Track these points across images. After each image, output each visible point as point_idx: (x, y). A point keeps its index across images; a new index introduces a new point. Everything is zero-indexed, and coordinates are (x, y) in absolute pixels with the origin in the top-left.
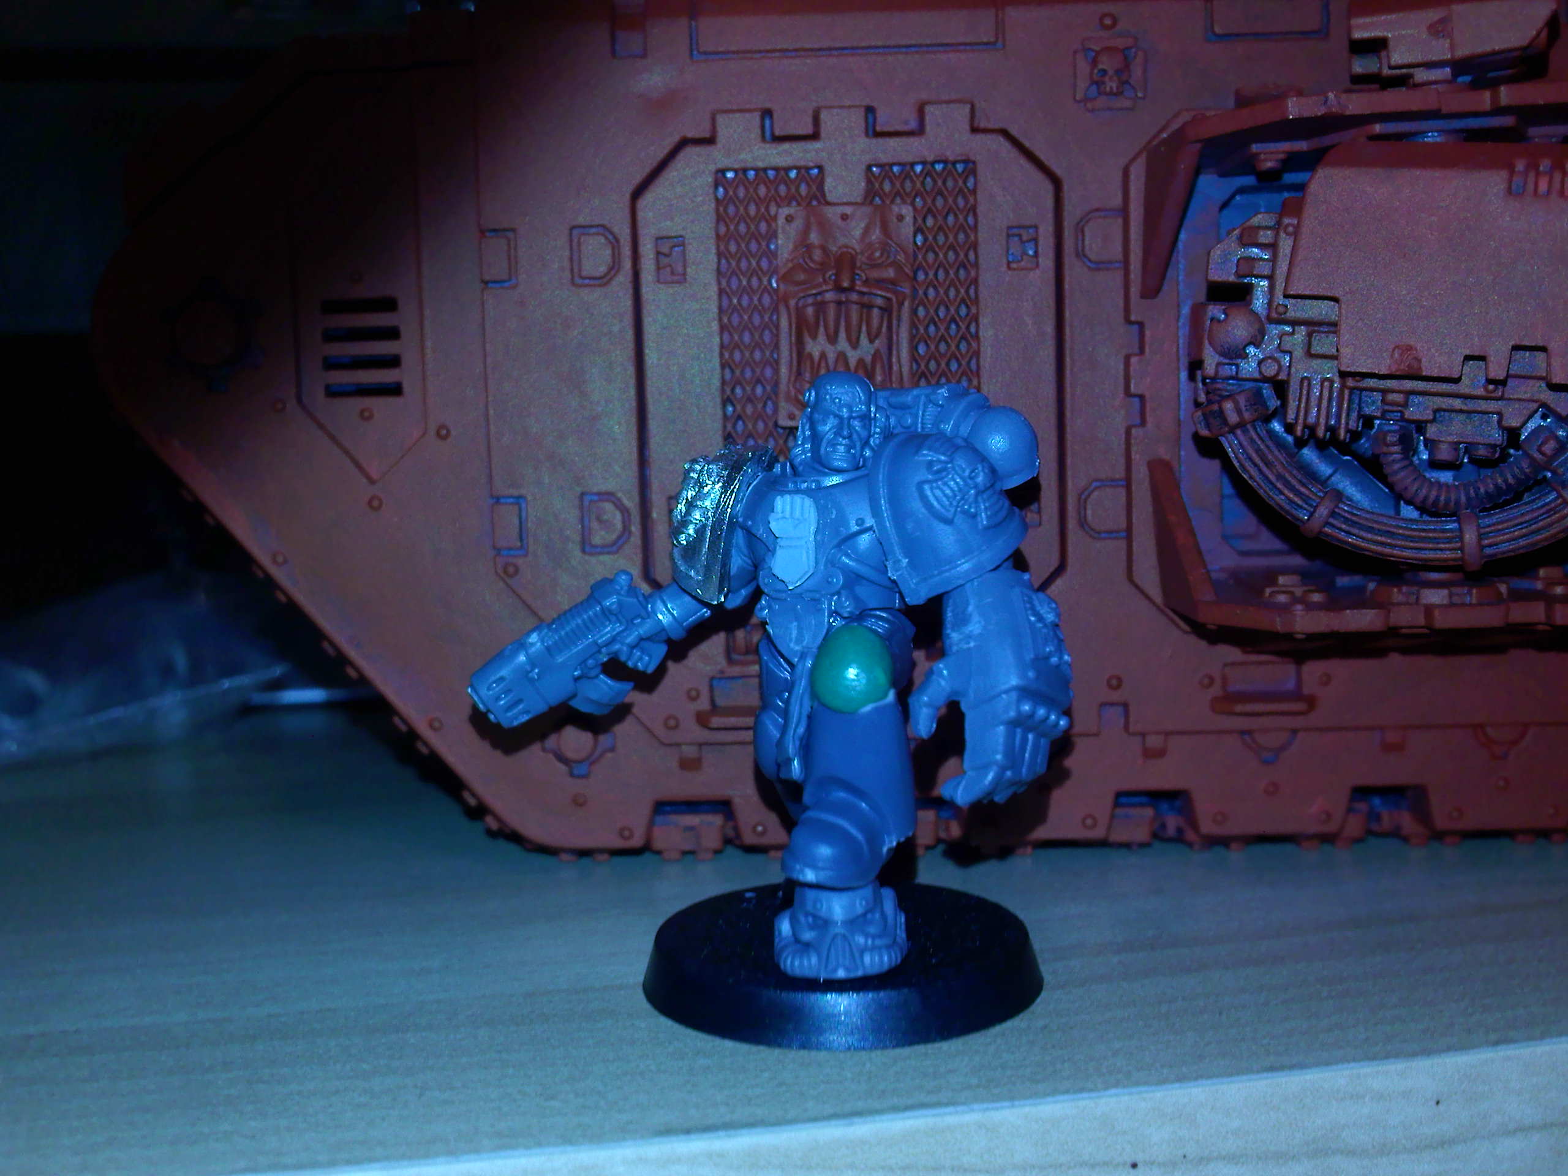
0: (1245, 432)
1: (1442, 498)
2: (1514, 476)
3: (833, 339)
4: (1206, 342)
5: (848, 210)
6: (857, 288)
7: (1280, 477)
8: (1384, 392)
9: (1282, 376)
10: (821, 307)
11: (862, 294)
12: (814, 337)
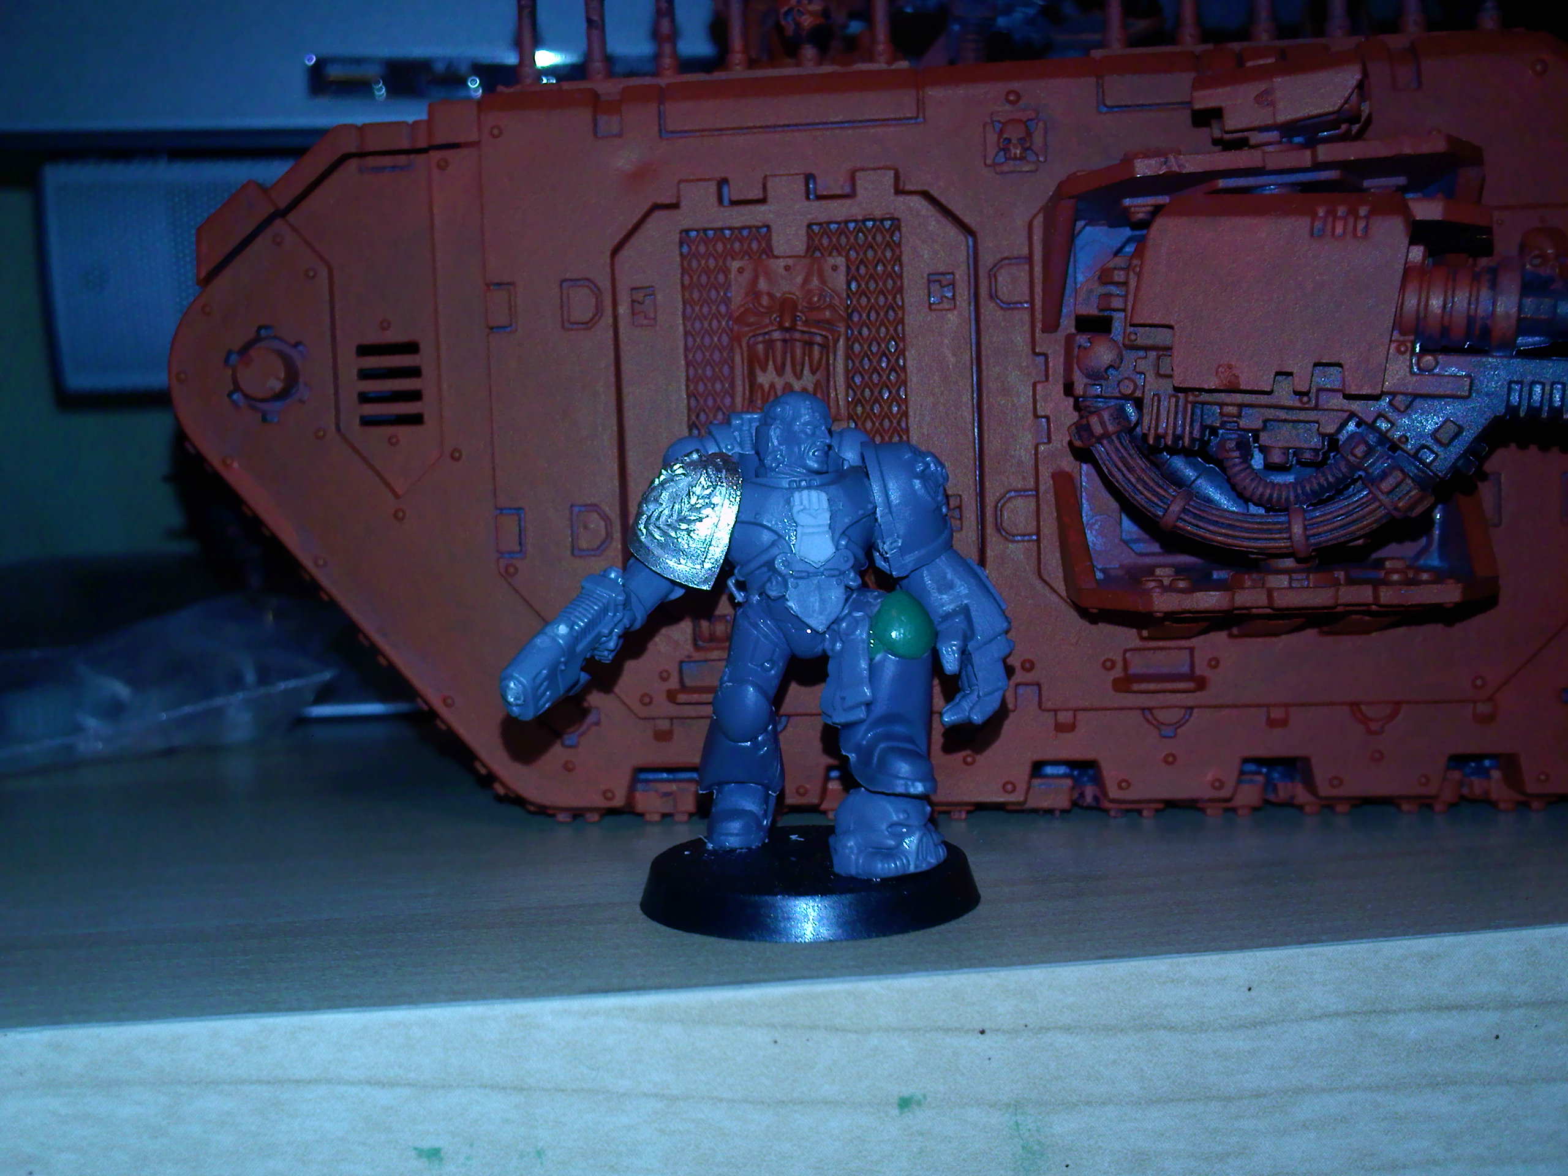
0: (1111, 442)
1: (1275, 495)
2: (1333, 476)
3: (780, 371)
4: (1075, 366)
5: (790, 262)
6: (799, 328)
7: (1139, 479)
8: (1221, 405)
9: (1138, 394)
10: (770, 344)
11: (803, 332)
12: (764, 369)
